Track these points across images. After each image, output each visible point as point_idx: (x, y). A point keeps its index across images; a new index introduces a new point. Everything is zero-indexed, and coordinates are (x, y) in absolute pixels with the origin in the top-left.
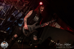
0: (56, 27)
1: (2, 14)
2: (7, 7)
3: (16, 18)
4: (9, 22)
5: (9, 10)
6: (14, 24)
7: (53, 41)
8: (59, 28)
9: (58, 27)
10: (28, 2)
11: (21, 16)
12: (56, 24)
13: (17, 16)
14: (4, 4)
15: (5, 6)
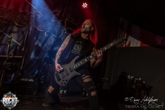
0: (131, 46)
1: (18, 48)
2: (23, 33)
3: (46, 48)
4: (34, 59)
5: (28, 37)
6: (44, 62)
7: (132, 77)
8: (139, 45)
9: (135, 46)
10: (59, 12)
11: (52, 43)
12: (130, 38)
13: (45, 46)
14: (15, 29)
15: (18, 32)
